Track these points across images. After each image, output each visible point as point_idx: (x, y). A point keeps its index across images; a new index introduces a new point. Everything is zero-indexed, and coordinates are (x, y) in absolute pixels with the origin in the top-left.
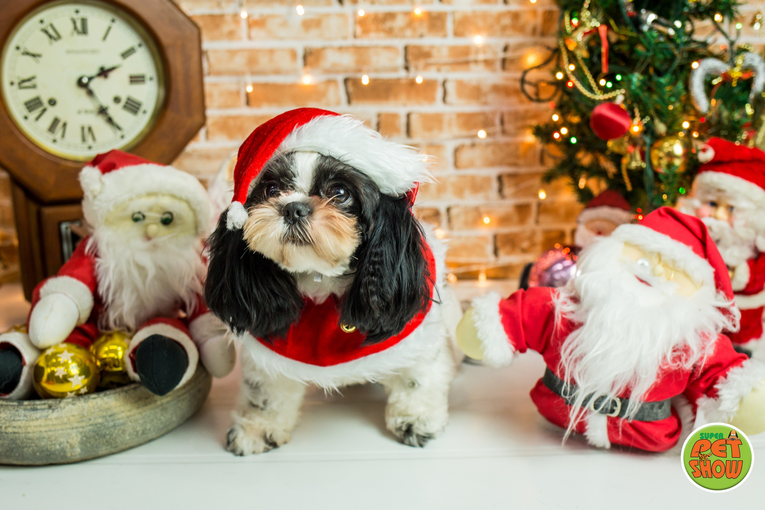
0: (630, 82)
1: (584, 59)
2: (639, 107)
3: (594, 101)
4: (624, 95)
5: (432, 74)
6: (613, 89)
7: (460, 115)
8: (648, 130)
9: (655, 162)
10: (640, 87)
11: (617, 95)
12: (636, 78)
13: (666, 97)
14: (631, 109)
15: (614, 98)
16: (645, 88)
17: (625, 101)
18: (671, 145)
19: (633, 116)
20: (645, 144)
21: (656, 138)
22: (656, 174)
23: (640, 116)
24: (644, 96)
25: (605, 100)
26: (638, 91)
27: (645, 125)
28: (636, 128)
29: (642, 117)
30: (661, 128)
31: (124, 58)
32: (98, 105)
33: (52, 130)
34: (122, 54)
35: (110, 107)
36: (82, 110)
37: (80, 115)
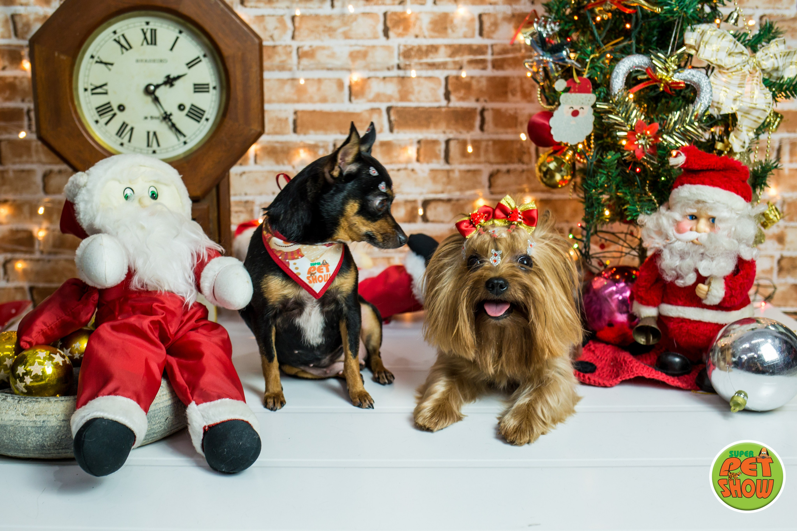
7: (495, 142)
31: (190, 68)
32: (162, 112)
33: (119, 134)
34: (188, 64)
35: (174, 113)
36: (149, 116)
37: (146, 121)
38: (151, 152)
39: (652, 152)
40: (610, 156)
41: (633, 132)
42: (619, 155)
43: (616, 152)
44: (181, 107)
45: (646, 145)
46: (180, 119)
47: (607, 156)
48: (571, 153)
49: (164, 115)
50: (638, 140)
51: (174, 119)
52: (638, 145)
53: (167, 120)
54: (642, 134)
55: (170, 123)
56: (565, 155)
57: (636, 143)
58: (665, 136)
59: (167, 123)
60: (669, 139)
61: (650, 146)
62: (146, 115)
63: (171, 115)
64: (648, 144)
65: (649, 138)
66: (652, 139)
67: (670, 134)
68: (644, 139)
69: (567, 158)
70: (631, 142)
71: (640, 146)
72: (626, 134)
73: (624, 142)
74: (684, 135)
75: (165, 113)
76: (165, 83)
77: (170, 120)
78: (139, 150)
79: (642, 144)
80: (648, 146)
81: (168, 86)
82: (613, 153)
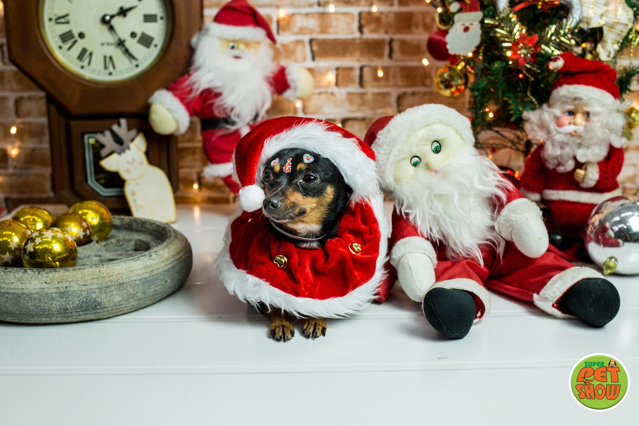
7: (402, 69)
31: (140, 1)
32: (117, 39)
33: (80, 58)
35: (127, 40)
36: (105, 41)
37: (103, 47)
38: (108, 73)
39: (532, 60)
40: (496, 65)
41: (516, 43)
42: (504, 64)
43: (502, 61)
44: (133, 35)
45: (527, 54)
46: (132, 44)
47: (494, 65)
48: (463, 64)
49: (119, 42)
50: (520, 50)
51: (127, 44)
52: (520, 54)
53: (121, 46)
54: (524, 44)
55: (123, 49)
56: (457, 65)
57: (519, 52)
58: (543, 46)
59: (121, 48)
60: (546, 49)
61: (531, 55)
62: (103, 42)
63: (124, 41)
64: (530, 54)
65: (530, 48)
66: (532, 49)
67: (547, 45)
68: (526, 48)
69: (459, 67)
70: (515, 53)
71: (522, 56)
72: (509, 45)
73: (509, 54)
74: (559, 46)
75: (120, 40)
76: (119, 14)
77: (124, 45)
78: (97, 72)
79: (524, 54)
80: (529, 55)
81: (122, 16)
82: (499, 62)
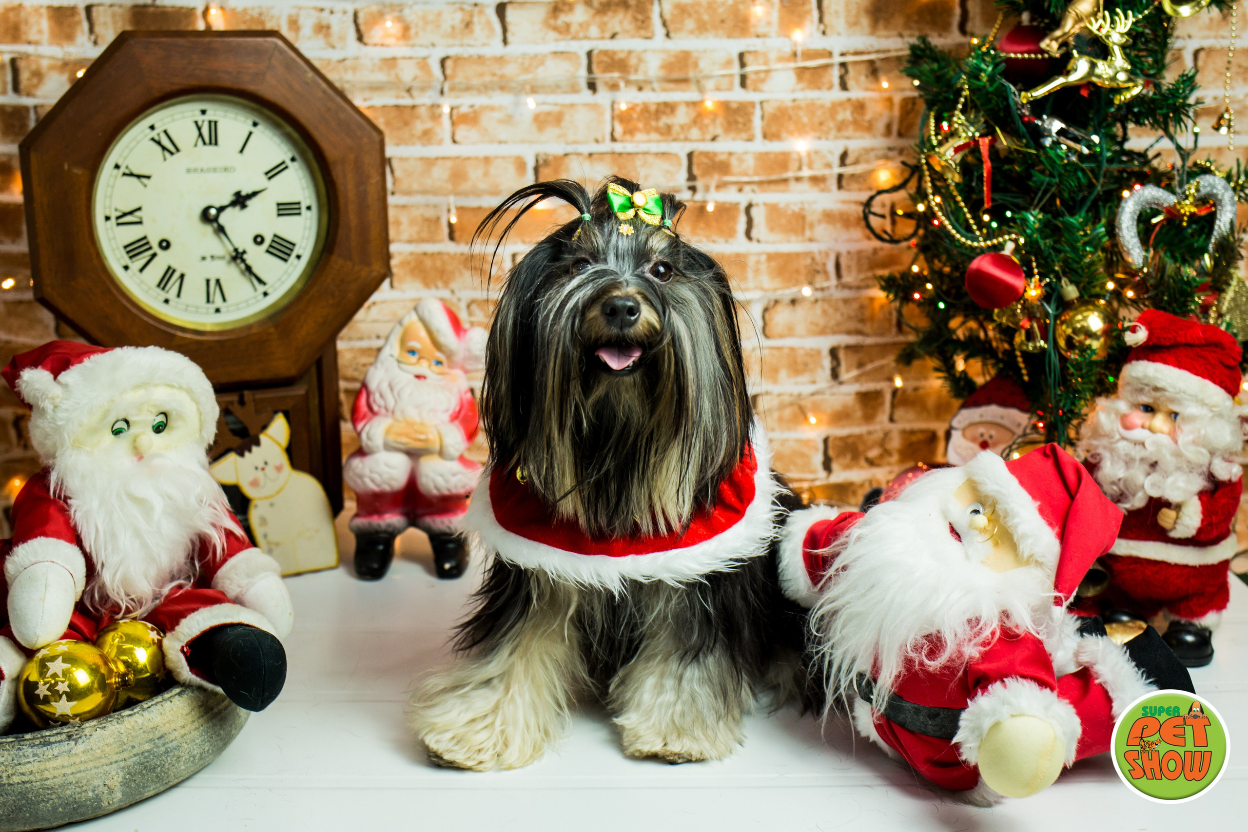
0: (1025, 220)
1: (957, 185)
2: (1036, 261)
3: (972, 248)
4: (1016, 241)
5: (730, 196)
6: (999, 232)
7: (771, 257)
8: (1052, 294)
9: (1062, 343)
10: (1040, 231)
11: (1005, 241)
12: (1033, 217)
13: (1079, 245)
14: (1026, 263)
15: (1001, 246)
16: (1048, 231)
17: (1017, 250)
18: (1085, 318)
19: (1030, 275)
20: (1047, 315)
21: (1064, 305)
22: (1063, 359)
23: (1039, 273)
24: (1045, 244)
25: (988, 247)
26: (1036, 236)
27: (1048, 285)
28: (1033, 292)
29: (1042, 276)
30: (1071, 291)
31: (270, 178)
32: (231, 249)
33: (162, 285)
34: (267, 173)
35: (248, 250)
36: (208, 254)
37: (204, 262)
38: (213, 310)
44: (258, 240)
46: (257, 257)
49: (234, 254)
51: (249, 258)
53: (239, 261)
55: (243, 266)
59: (238, 265)
62: (204, 254)
63: (244, 252)
75: (236, 250)
76: (233, 204)
77: (243, 261)
78: (194, 309)
81: (238, 208)
